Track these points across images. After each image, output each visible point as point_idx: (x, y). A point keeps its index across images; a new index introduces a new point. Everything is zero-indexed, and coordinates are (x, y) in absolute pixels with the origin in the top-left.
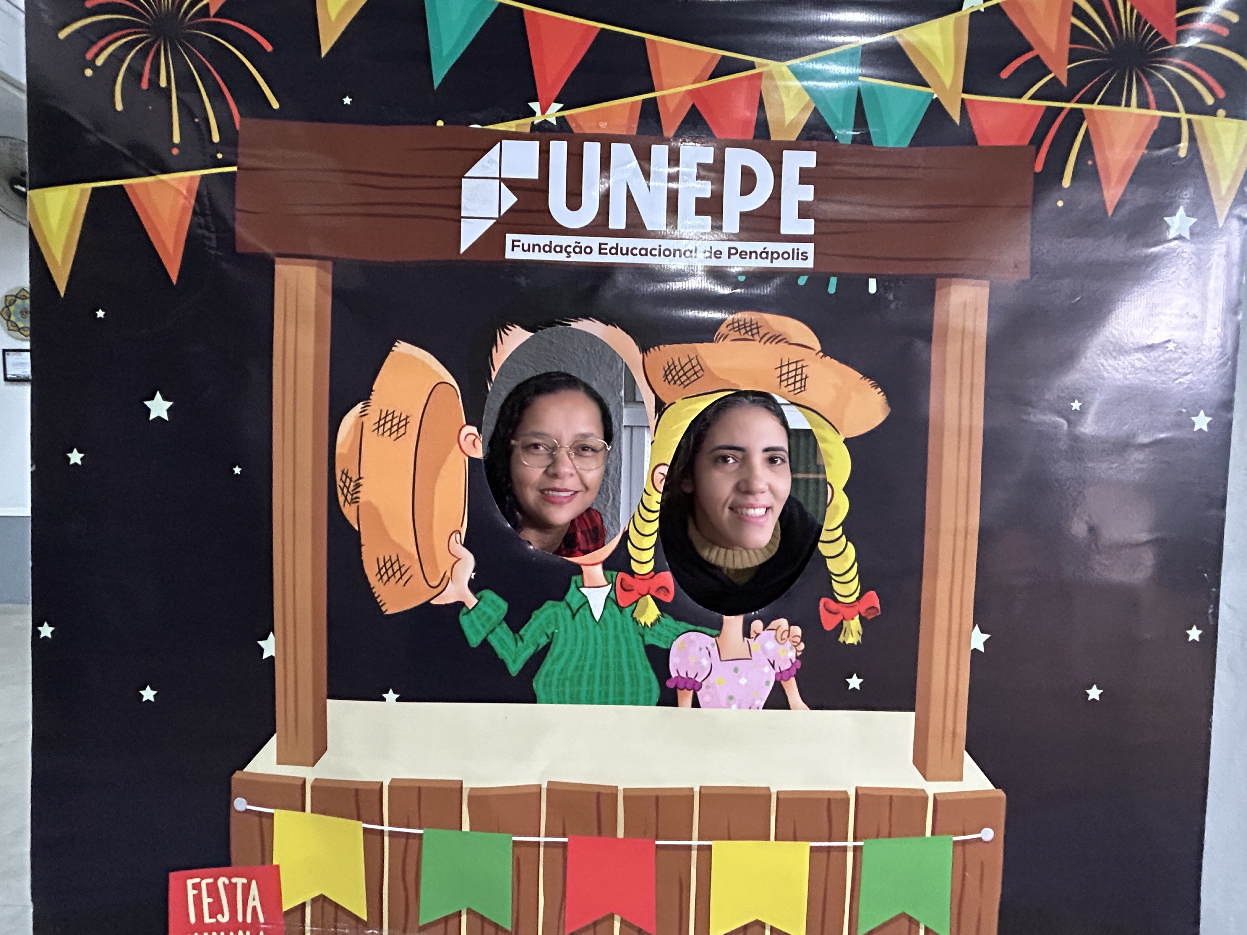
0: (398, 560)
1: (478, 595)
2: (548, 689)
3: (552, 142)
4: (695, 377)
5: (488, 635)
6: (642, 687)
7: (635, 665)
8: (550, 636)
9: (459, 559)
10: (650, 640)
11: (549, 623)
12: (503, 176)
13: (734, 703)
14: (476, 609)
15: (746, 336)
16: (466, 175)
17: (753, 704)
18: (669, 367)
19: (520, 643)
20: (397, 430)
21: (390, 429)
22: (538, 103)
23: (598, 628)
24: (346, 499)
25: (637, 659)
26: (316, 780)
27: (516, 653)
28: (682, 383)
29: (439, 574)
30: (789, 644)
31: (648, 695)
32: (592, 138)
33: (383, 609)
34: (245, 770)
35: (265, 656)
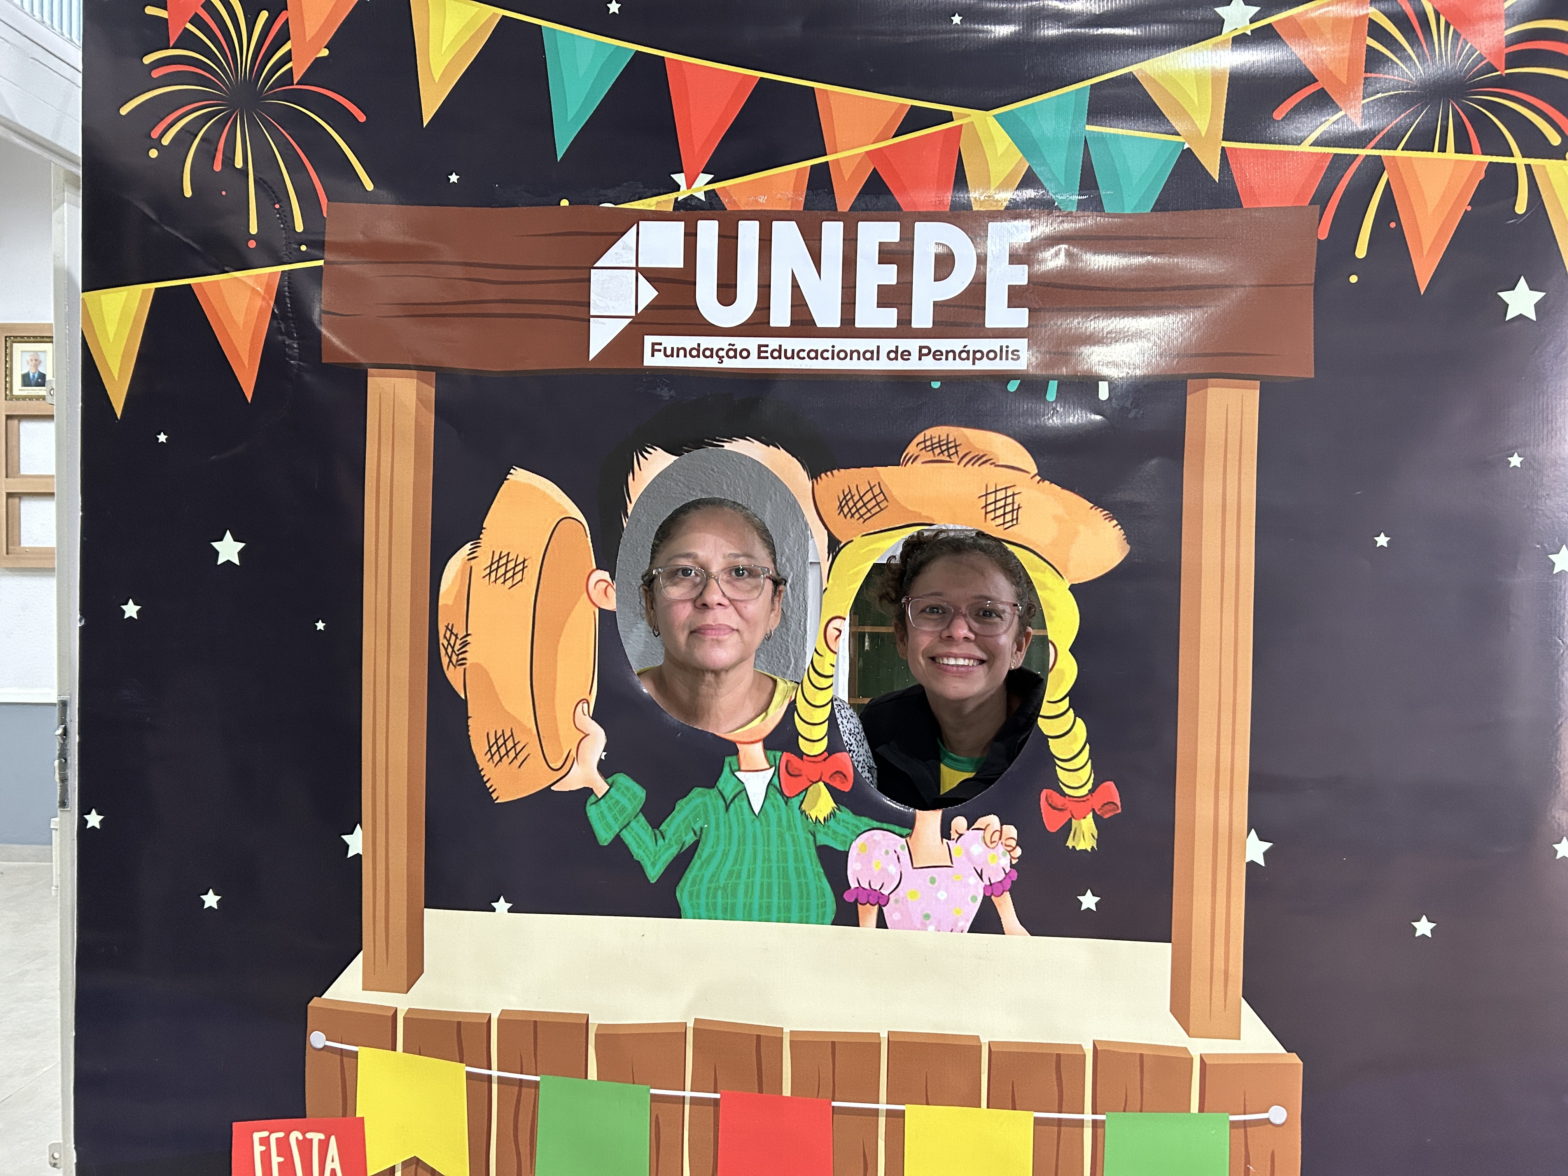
0: (512, 735)
1: (610, 780)
2: (694, 901)
3: (700, 222)
4: (877, 509)
5: (621, 831)
6: (814, 902)
7: (805, 874)
8: (698, 833)
9: (587, 735)
10: (823, 840)
11: (697, 816)
12: (640, 266)
13: (930, 924)
14: (607, 796)
15: (941, 457)
16: (595, 265)
17: (956, 924)
18: (845, 498)
19: (660, 841)
20: (513, 576)
21: (505, 574)
22: (683, 174)
23: (757, 823)
24: (450, 661)
25: (808, 865)
26: (410, 1010)
27: (656, 854)
28: (861, 516)
29: (562, 754)
30: (1001, 849)
31: (821, 911)
32: (749, 216)
33: (494, 796)
34: (323, 997)
35: (350, 854)
